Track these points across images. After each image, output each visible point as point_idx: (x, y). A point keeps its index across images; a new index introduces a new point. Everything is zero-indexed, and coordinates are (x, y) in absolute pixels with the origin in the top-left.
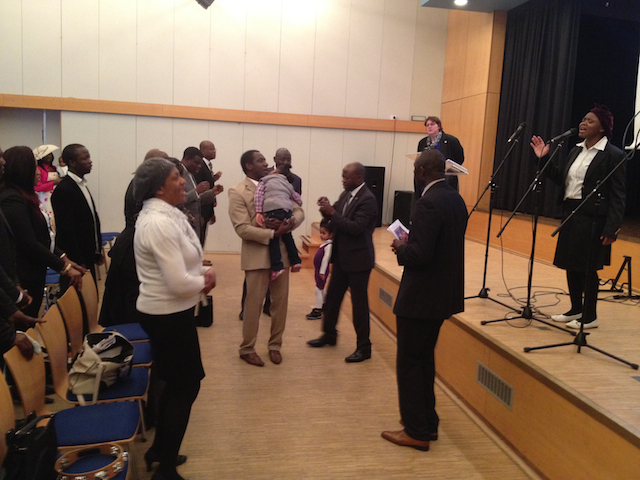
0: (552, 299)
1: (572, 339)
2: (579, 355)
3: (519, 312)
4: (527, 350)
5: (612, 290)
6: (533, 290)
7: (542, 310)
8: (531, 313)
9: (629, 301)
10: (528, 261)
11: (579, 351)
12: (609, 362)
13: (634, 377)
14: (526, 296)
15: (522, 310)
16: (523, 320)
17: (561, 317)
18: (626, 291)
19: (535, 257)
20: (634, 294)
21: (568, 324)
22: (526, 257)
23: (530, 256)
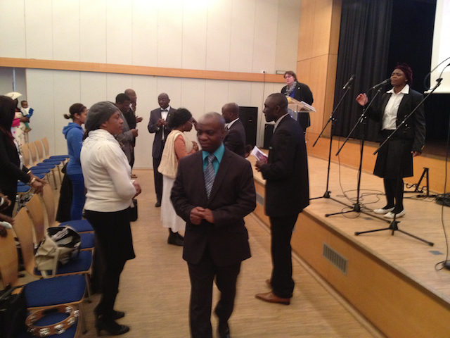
0: (374, 198)
1: (388, 226)
2: (392, 237)
3: (352, 208)
4: (357, 234)
5: (415, 192)
6: (361, 192)
7: (368, 206)
8: (359, 208)
9: (427, 199)
10: (357, 172)
11: (393, 234)
13: (431, 252)
14: (356, 196)
15: (353, 206)
16: (355, 214)
17: (381, 211)
18: (425, 192)
19: (362, 169)
20: (431, 194)
21: (386, 215)
22: (356, 169)
23: (358, 168)
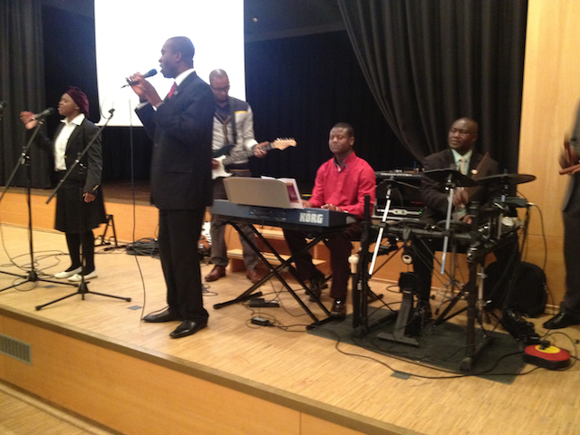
0: (53, 260)
1: (76, 290)
2: (84, 302)
3: (25, 277)
4: (39, 308)
5: (102, 245)
6: (35, 255)
7: (46, 272)
8: (36, 275)
9: (116, 251)
10: (26, 232)
11: (83, 299)
12: (109, 301)
13: (130, 308)
14: (30, 262)
15: (28, 274)
16: (30, 284)
17: (64, 274)
18: (113, 243)
19: (33, 227)
20: (119, 244)
21: (70, 278)
22: (24, 228)
23: (27, 226)
